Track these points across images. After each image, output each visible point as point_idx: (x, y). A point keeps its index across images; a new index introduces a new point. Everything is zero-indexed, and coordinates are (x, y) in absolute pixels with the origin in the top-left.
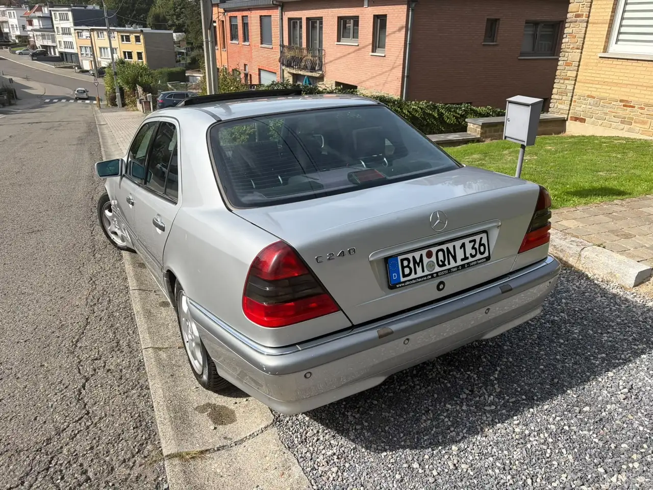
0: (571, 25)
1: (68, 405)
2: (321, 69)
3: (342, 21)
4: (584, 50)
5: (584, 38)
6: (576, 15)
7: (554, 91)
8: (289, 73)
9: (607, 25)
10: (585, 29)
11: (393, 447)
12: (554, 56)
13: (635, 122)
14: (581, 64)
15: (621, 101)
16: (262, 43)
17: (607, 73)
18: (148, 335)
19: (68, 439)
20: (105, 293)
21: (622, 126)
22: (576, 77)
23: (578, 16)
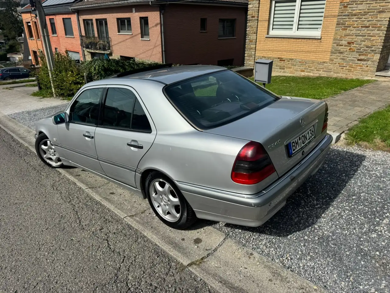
0: (250, 22)
1: (109, 256)
2: (109, 49)
3: (120, 21)
4: (258, 34)
5: (257, 28)
6: (252, 16)
7: (246, 55)
8: (88, 52)
9: (268, 21)
10: (257, 23)
11: (290, 232)
12: (234, 37)
13: (286, 68)
14: (257, 41)
15: (279, 58)
16: (66, 35)
17: (270, 45)
18: (119, 210)
19: (127, 272)
20: (70, 194)
21: (280, 70)
22: (256, 47)
23: (253, 17)
